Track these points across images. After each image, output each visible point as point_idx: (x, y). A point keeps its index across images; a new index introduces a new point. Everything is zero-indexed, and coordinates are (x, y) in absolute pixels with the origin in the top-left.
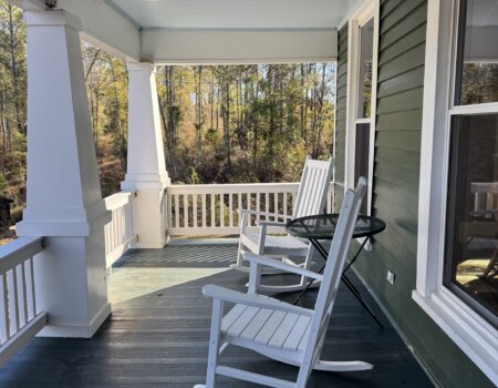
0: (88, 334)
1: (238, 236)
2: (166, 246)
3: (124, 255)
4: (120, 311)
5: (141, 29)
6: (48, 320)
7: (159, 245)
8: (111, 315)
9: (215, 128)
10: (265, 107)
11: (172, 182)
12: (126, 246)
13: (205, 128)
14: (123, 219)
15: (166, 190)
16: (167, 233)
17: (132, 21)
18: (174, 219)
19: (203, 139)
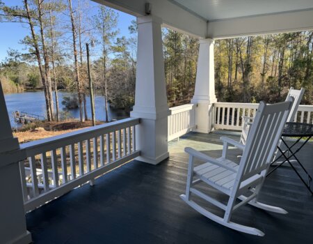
0: (155, 163)
1: (241, 131)
2: (210, 133)
3: (187, 134)
4: (173, 157)
5: (208, 22)
6: (140, 153)
7: (207, 132)
8: (168, 158)
9: (273, 75)
10: (304, 62)
11: (218, 101)
12: (189, 129)
13: (267, 76)
14: (189, 117)
15: (213, 105)
16: (212, 127)
17: (202, 18)
18: (217, 120)
19: (265, 82)
